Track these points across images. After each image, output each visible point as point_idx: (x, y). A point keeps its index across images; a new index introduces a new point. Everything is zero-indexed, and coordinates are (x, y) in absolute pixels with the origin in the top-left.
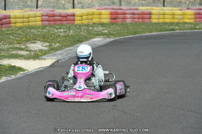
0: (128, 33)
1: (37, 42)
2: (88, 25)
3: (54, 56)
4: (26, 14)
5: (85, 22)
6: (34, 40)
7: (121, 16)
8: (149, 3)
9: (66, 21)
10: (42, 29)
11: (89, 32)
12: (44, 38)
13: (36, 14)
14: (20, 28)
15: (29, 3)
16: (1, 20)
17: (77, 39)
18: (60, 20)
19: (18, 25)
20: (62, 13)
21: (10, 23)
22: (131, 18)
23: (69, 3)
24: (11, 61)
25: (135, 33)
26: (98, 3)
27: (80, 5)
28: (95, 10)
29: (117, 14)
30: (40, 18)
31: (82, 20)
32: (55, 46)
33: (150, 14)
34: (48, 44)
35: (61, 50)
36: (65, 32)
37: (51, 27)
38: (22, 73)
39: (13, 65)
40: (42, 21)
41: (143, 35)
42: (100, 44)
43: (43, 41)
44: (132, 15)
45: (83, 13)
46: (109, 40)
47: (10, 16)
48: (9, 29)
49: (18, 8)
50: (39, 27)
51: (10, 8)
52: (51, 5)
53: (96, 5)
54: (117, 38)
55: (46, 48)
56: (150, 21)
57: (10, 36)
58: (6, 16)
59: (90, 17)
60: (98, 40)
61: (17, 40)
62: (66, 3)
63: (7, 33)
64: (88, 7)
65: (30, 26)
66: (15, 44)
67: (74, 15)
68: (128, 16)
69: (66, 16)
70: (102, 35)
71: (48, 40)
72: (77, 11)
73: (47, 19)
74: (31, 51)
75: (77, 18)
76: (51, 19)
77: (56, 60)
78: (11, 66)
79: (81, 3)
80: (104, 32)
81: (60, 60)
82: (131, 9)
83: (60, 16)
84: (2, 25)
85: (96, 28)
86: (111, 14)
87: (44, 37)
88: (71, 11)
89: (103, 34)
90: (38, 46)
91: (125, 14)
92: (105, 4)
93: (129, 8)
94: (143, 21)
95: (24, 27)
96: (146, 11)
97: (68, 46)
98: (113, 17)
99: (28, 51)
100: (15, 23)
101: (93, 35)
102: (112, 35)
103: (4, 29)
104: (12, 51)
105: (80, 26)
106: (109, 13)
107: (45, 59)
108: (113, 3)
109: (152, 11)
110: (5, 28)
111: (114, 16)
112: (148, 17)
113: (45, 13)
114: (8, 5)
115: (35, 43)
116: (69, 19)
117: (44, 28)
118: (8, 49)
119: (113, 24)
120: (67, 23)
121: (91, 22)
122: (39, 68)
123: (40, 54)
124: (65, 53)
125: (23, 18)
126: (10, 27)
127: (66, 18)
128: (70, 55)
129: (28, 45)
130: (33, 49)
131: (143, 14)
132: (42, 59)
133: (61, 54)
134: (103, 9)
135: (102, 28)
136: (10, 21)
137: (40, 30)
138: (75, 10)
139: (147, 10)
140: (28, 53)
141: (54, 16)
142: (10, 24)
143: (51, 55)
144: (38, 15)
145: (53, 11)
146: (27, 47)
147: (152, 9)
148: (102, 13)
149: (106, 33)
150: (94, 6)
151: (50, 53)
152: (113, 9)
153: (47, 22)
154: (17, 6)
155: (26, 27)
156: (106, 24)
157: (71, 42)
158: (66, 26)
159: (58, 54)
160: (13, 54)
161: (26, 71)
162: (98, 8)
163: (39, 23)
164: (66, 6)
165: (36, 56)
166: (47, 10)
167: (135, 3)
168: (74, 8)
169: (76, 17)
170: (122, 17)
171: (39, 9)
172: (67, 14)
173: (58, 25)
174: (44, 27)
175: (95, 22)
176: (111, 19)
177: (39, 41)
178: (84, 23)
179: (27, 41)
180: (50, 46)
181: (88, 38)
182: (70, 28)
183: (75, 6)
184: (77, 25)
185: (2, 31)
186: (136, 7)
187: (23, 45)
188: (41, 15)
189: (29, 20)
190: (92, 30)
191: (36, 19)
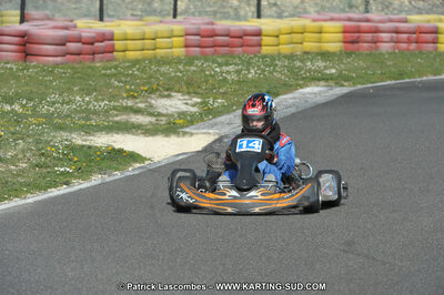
0: (384, 76)
1: (173, 94)
2: (291, 57)
3: (212, 126)
4: (149, 30)
5: (285, 49)
6: (167, 90)
7: (368, 36)
8: (434, 5)
9: (242, 46)
10: (185, 65)
11: (294, 72)
12: (190, 87)
13: (172, 31)
14: (135, 62)
15: (156, 5)
16: (92, 44)
17: (267, 87)
18: (227, 45)
19: (131, 55)
20: (232, 28)
21: (112, 50)
22: (392, 41)
23: (249, 5)
24: (113, 138)
25: (401, 75)
26: (316, 4)
27: (274, 9)
28: (307, 23)
29: (359, 32)
30: (182, 39)
31: (278, 45)
32: (216, 105)
33: (435, 31)
34: (199, 100)
35: (228, 112)
36: (238, 72)
37: (207, 61)
38: (138, 165)
39: (117, 146)
40: (186, 46)
41: (418, 79)
42: (320, 100)
43: (189, 93)
44: (394, 35)
45: (279, 30)
46: (339, 91)
47: (112, 34)
48: (109, 64)
49: (132, 15)
50: (179, 61)
51: (112, 16)
52: (208, 9)
53: (312, 10)
54: (359, 87)
55: (195, 109)
56: (436, 49)
57: (113, 80)
58: (104, 34)
59: (297, 37)
60: (314, 92)
61: (132, 90)
62: (243, 5)
63: (104, 75)
64: (293, 16)
65: (159, 57)
66: (123, 98)
67: (258, 34)
68: (385, 36)
69: (242, 35)
70: (323, 79)
71: (199, 91)
72: (267, 24)
73: (196, 43)
74: (159, 114)
75: (265, 40)
76: (207, 42)
77: (217, 137)
78: (114, 149)
79: (275, 4)
80: (328, 72)
81: (226, 136)
82: (391, 21)
83: (227, 35)
84: (94, 54)
85: (309, 64)
86: (344, 32)
87: (189, 84)
88: (252, 24)
89: (326, 79)
90: (175, 104)
91: (377, 31)
92: (332, 9)
93: (386, 17)
94: (418, 48)
95: (144, 60)
96: (426, 25)
98: (350, 39)
99: (151, 114)
100: (123, 51)
101: (303, 78)
102: (347, 79)
103: (98, 65)
104: (116, 116)
105: (273, 58)
106: (341, 30)
107: (192, 134)
108: (351, 6)
109: (440, 25)
110: (101, 61)
111: (352, 37)
112: (431, 39)
113: (192, 28)
114: (108, 10)
115: (169, 96)
116: (248, 41)
117: (191, 64)
118: (107, 111)
119: (349, 54)
120: (244, 52)
121: (298, 49)
122: (178, 155)
123: (181, 121)
125: (144, 39)
126: (114, 59)
127: (241, 40)
129: (153, 102)
130: (164, 112)
131: (420, 31)
132: (185, 133)
133: (228, 124)
134: (325, 20)
135: (324, 64)
136: (113, 45)
137: (180, 67)
138: (262, 20)
139: (429, 21)
140: (153, 119)
141: (213, 34)
142: (112, 52)
143: (206, 124)
144: (176, 33)
146: (151, 106)
147: (440, 21)
148: (325, 29)
149: (332, 74)
150: (306, 12)
151: (203, 120)
152: (350, 20)
153: (197, 49)
154: (131, 12)
155: (150, 62)
156: (334, 54)
158: (240, 59)
159: (222, 123)
160: (117, 123)
161: (147, 162)
162: (317, 16)
163: (179, 52)
164: (242, 13)
165: (171, 127)
166: (198, 22)
167: (401, 6)
168: (259, 16)
169: (264, 38)
170: (369, 39)
171: (179, 18)
172: (245, 31)
173: (223, 55)
174: (190, 60)
175: (307, 50)
176: (344, 42)
177: (179, 92)
178: (282, 51)
179: (150, 93)
180: (204, 103)
181: (291, 86)
182: (249, 64)
183: (262, 13)
184: (264, 57)
185: (93, 68)
186: (403, 16)
187: (141, 102)
188: (183, 33)
189: (155, 44)
190: (300, 68)
191: (172, 42)
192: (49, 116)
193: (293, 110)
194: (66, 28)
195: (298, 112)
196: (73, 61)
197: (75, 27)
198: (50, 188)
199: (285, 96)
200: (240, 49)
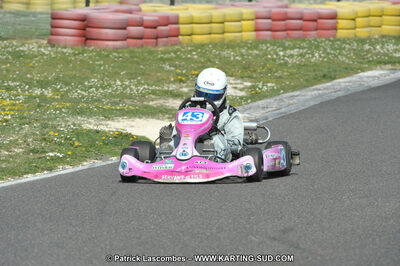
2: (362, 41)
4: (217, 13)
5: (362, 32)
9: (316, 29)
10: (249, 48)
11: (360, 55)
12: (245, 71)
13: (241, 14)
17: (325, 71)
18: (300, 29)
19: (197, 39)
20: (305, 11)
21: (177, 34)
24: (133, 124)
28: (387, 5)
30: (252, 22)
31: (355, 28)
32: (264, 89)
34: (249, 84)
35: (271, 96)
36: (301, 55)
37: (273, 44)
40: (256, 30)
42: (376, 83)
43: (242, 77)
45: (356, 13)
47: (177, 17)
48: (170, 49)
55: (242, 94)
57: (166, 65)
58: (168, 18)
59: (374, 20)
60: (375, 76)
61: (182, 74)
63: (162, 59)
65: (226, 42)
66: (170, 83)
67: (334, 17)
69: (316, 18)
70: (390, 63)
72: (343, 9)
73: (268, 27)
75: (341, 23)
76: (279, 25)
78: (120, 134)
80: (397, 55)
83: (300, 19)
84: (157, 38)
85: (378, 47)
88: (329, 7)
89: (393, 62)
97: (294, 88)
100: (190, 35)
101: (369, 61)
110: (165, 45)
116: (322, 24)
117: (256, 47)
118: (144, 96)
121: (376, 33)
124: (275, 106)
125: (211, 23)
126: (179, 43)
127: (315, 23)
128: (283, 110)
133: (263, 108)
135: (394, 47)
136: (178, 29)
137: (243, 51)
141: (285, 18)
142: (177, 36)
144: (245, 17)
145: (286, 7)
153: (269, 33)
157: (307, 80)
159: (258, 107)
163: (249, 36)
169: (340, 21)
172: (319, 13)
173: (296, 39)
174: (255, 45)
178: (358, 35)
180: (253, 87)
181: (352, 69)
187: (187, 87)
188: (253, 17)
189: (224, 28)
190: (368, 51)
191: (241, 26)
192: (77, 101)
193: (341, 94)
194: (130, 12)
195: (346, 96)
196: (135, 45)
197: (140, 10)
198: (27, 173)
199: (341, 80)
200: (314, 32)
